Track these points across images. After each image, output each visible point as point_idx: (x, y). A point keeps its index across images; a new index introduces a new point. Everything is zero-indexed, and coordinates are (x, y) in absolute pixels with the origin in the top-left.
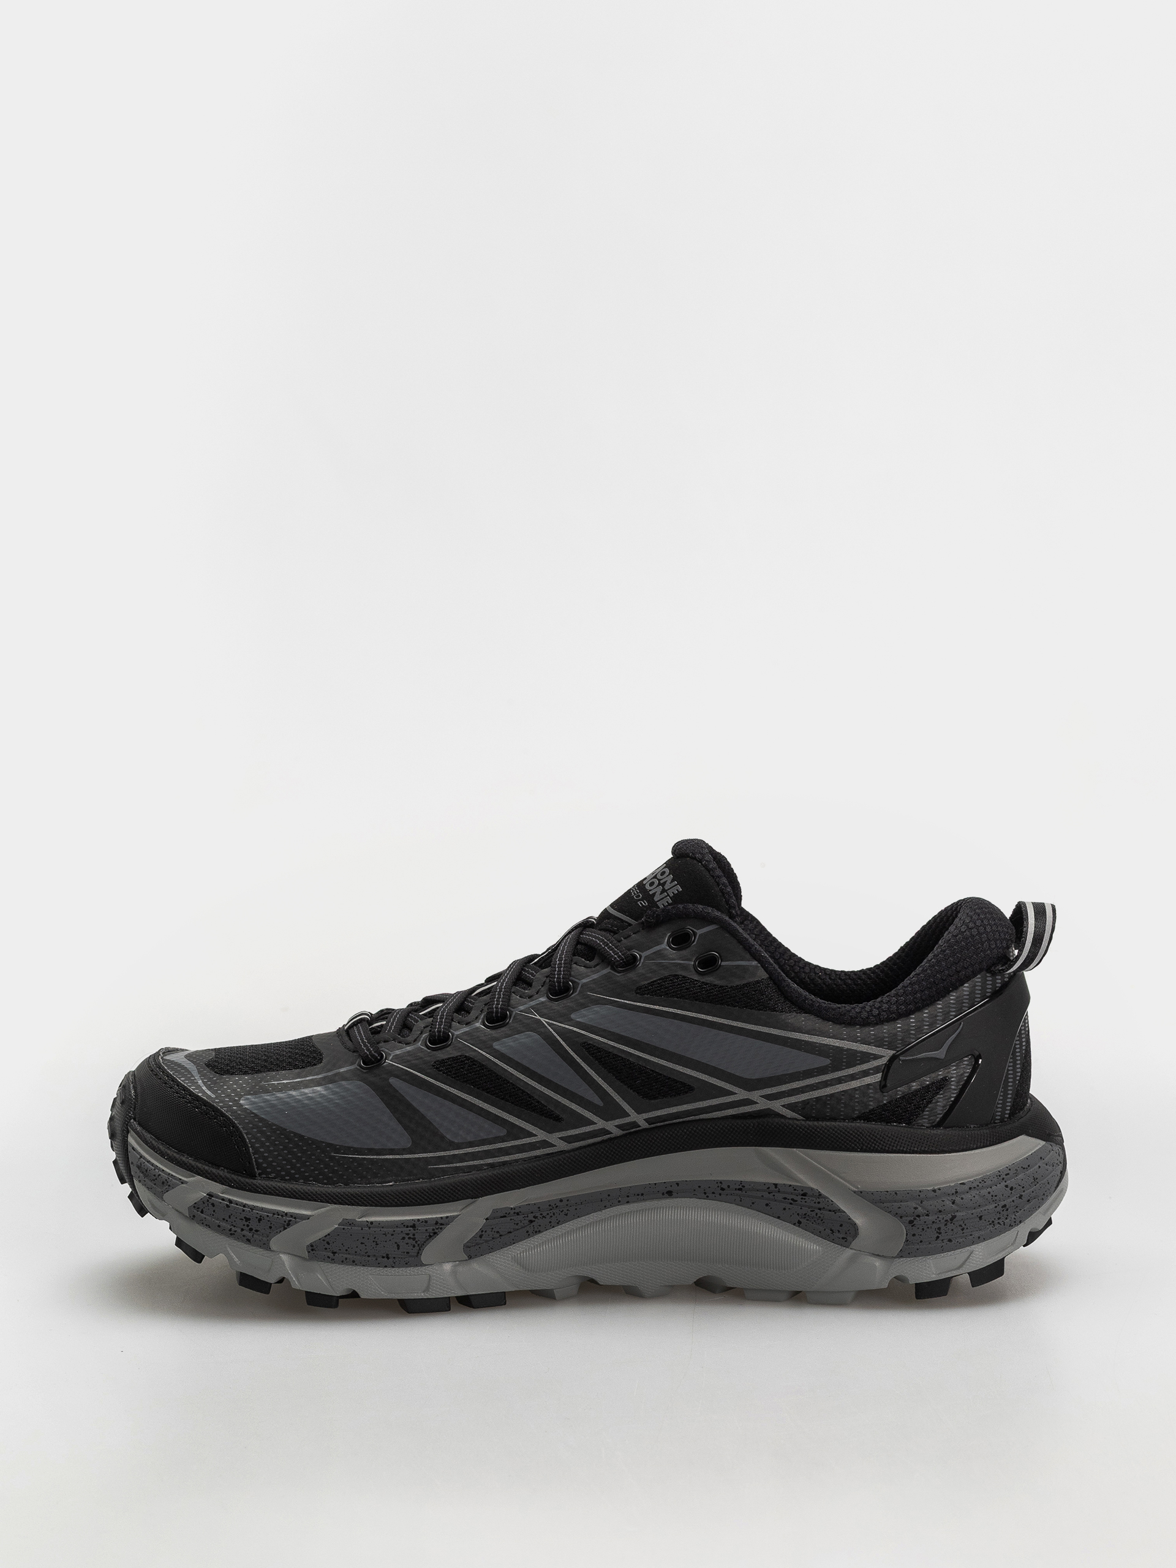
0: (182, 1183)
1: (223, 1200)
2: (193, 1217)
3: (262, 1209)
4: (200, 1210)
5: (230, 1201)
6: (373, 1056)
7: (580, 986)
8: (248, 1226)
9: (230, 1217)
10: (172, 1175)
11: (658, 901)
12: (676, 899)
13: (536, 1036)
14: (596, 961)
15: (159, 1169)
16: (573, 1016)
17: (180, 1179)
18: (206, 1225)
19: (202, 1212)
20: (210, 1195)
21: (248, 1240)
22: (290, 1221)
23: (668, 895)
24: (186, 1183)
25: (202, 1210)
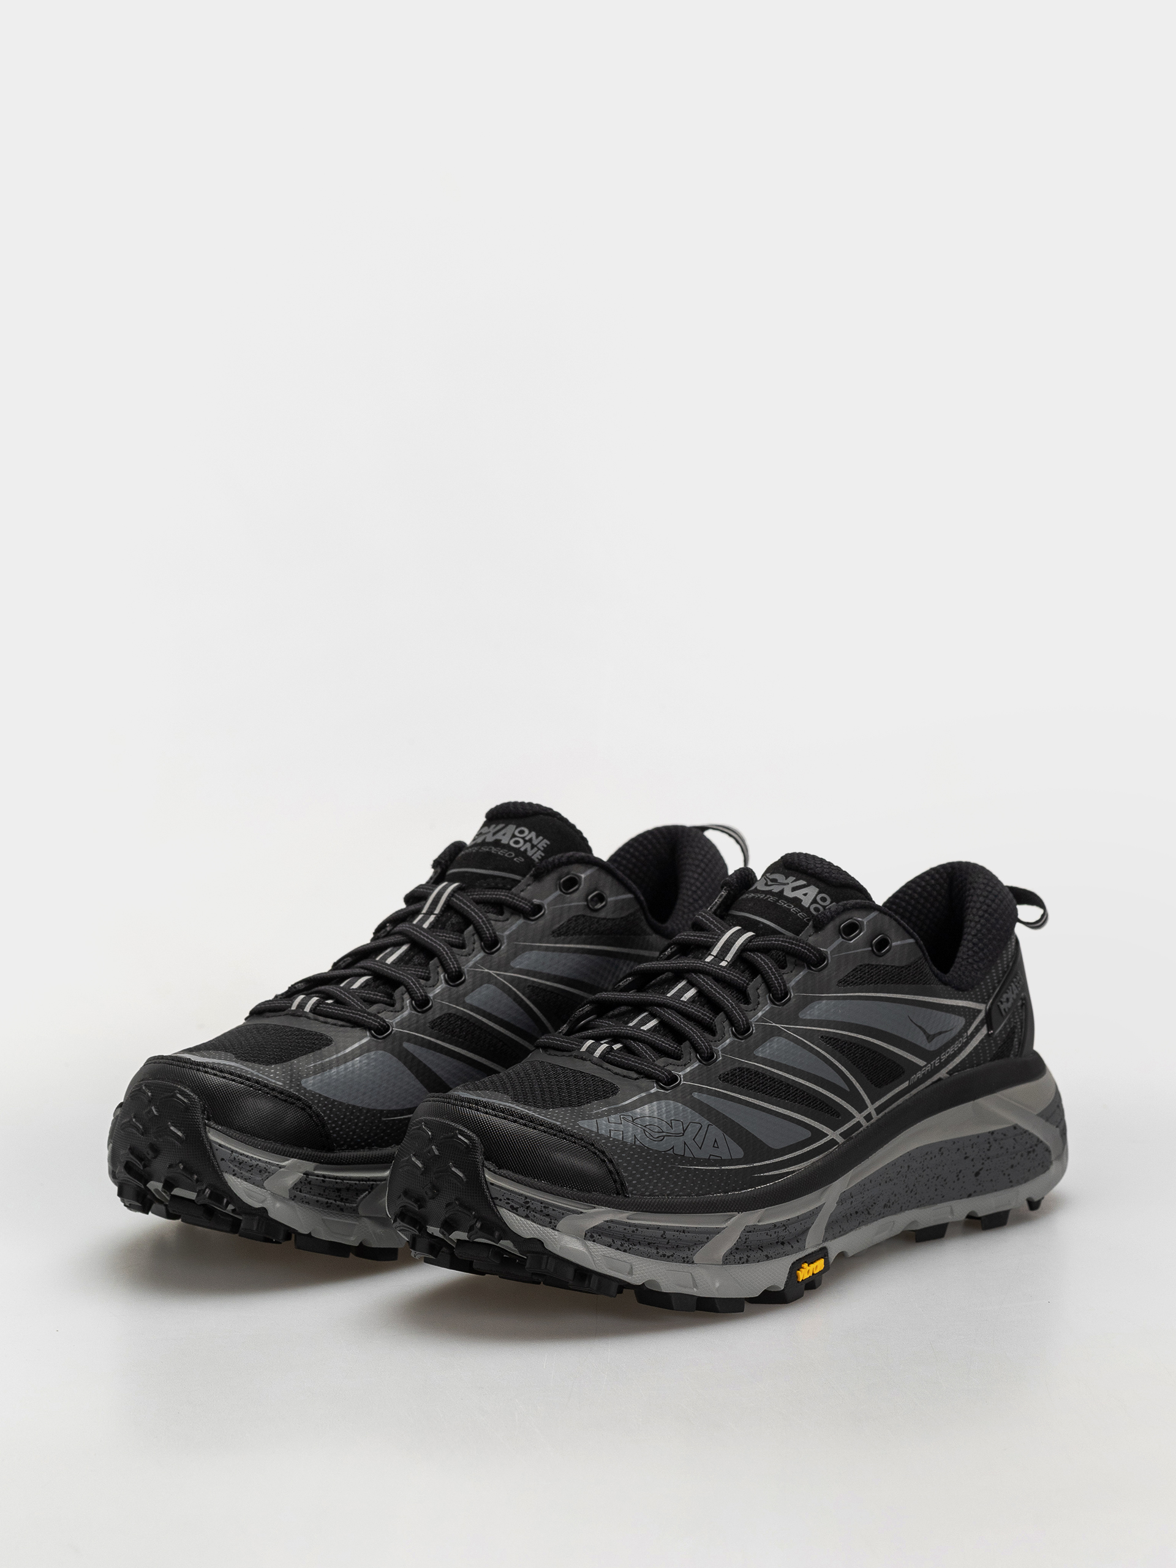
0: (280, 1168)
1: (318, 1176)
2: (293, 1198)
3: (350, 1179)
4: (299, 1190)
5: (324, 1176)
6: (382, 1026)
7: (505, 938)
8: (339, 1196)
9: (324, 1192)
10: (269, 1162)
11: (533, 855)
12: (548, 851)
13: (492, 987)
14: (506, 914)
15: (255, 1159)
16: (512, 964)
17: (278, 1165)
18: (306, 1202)
19: (301, 1192)
20: (307, 1174)
21: (342, 1210)
22: (373, 1184)
23: (539, 849)
24: (284, 1167)
25: (300, 1189)
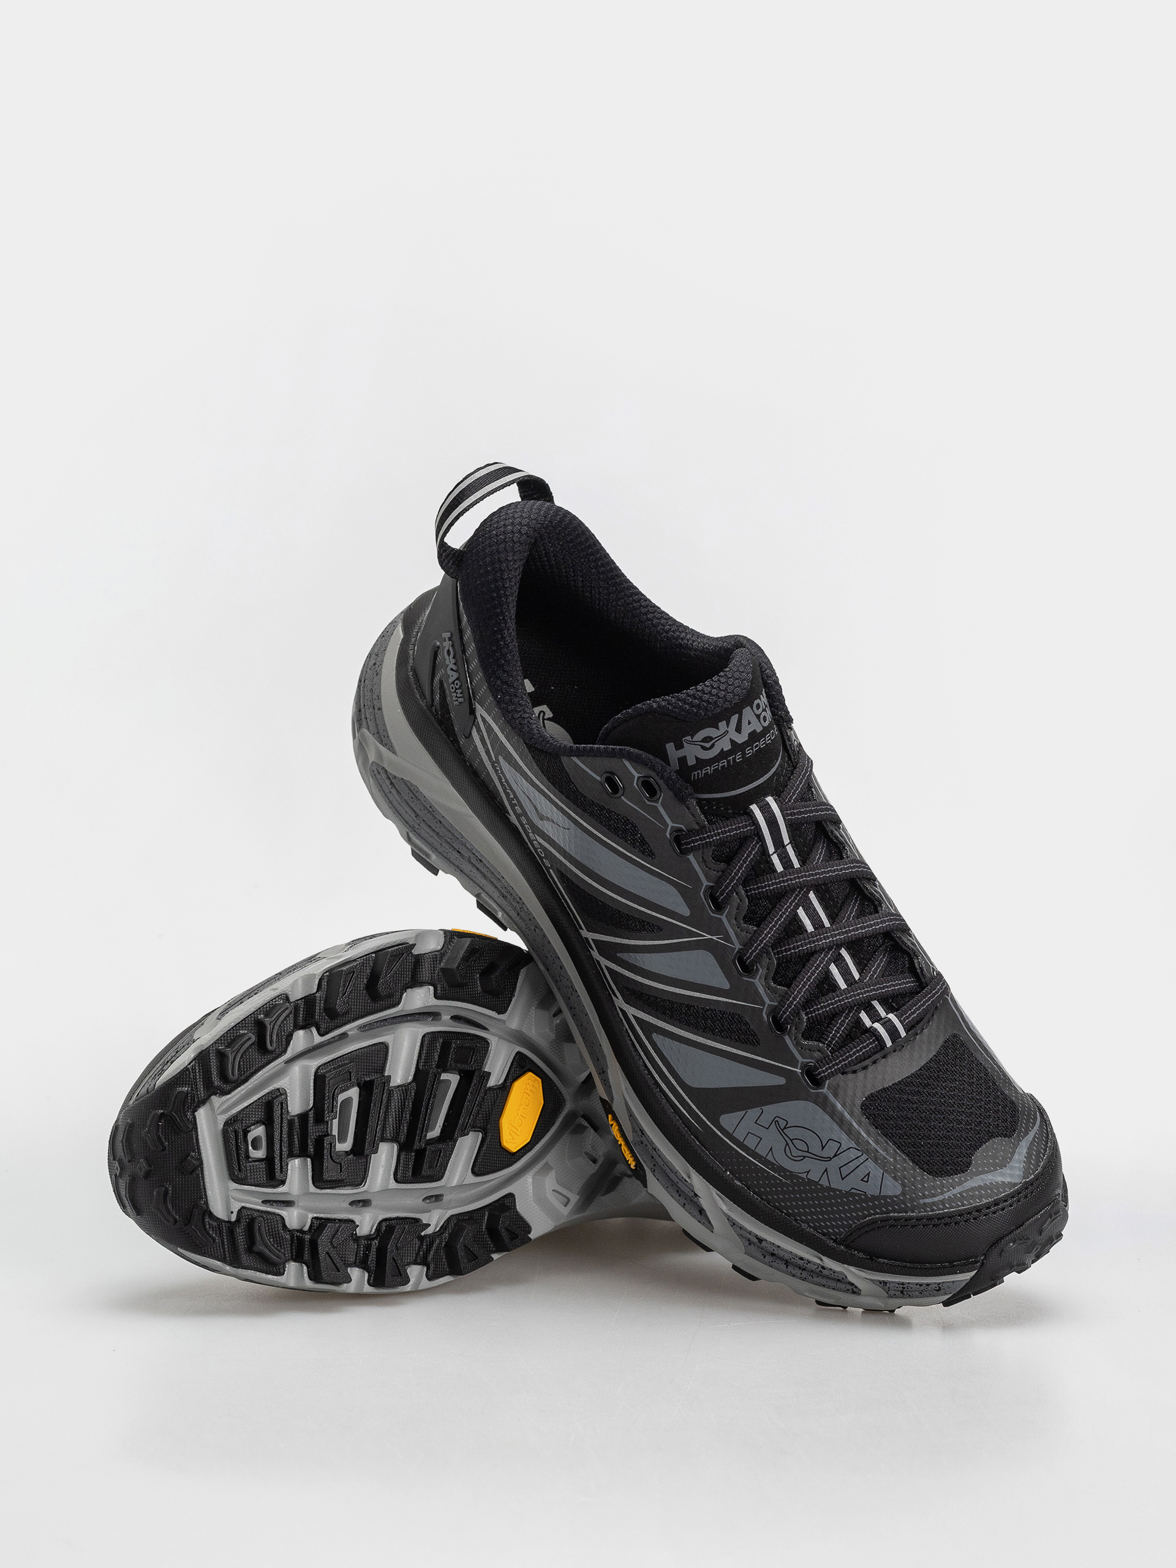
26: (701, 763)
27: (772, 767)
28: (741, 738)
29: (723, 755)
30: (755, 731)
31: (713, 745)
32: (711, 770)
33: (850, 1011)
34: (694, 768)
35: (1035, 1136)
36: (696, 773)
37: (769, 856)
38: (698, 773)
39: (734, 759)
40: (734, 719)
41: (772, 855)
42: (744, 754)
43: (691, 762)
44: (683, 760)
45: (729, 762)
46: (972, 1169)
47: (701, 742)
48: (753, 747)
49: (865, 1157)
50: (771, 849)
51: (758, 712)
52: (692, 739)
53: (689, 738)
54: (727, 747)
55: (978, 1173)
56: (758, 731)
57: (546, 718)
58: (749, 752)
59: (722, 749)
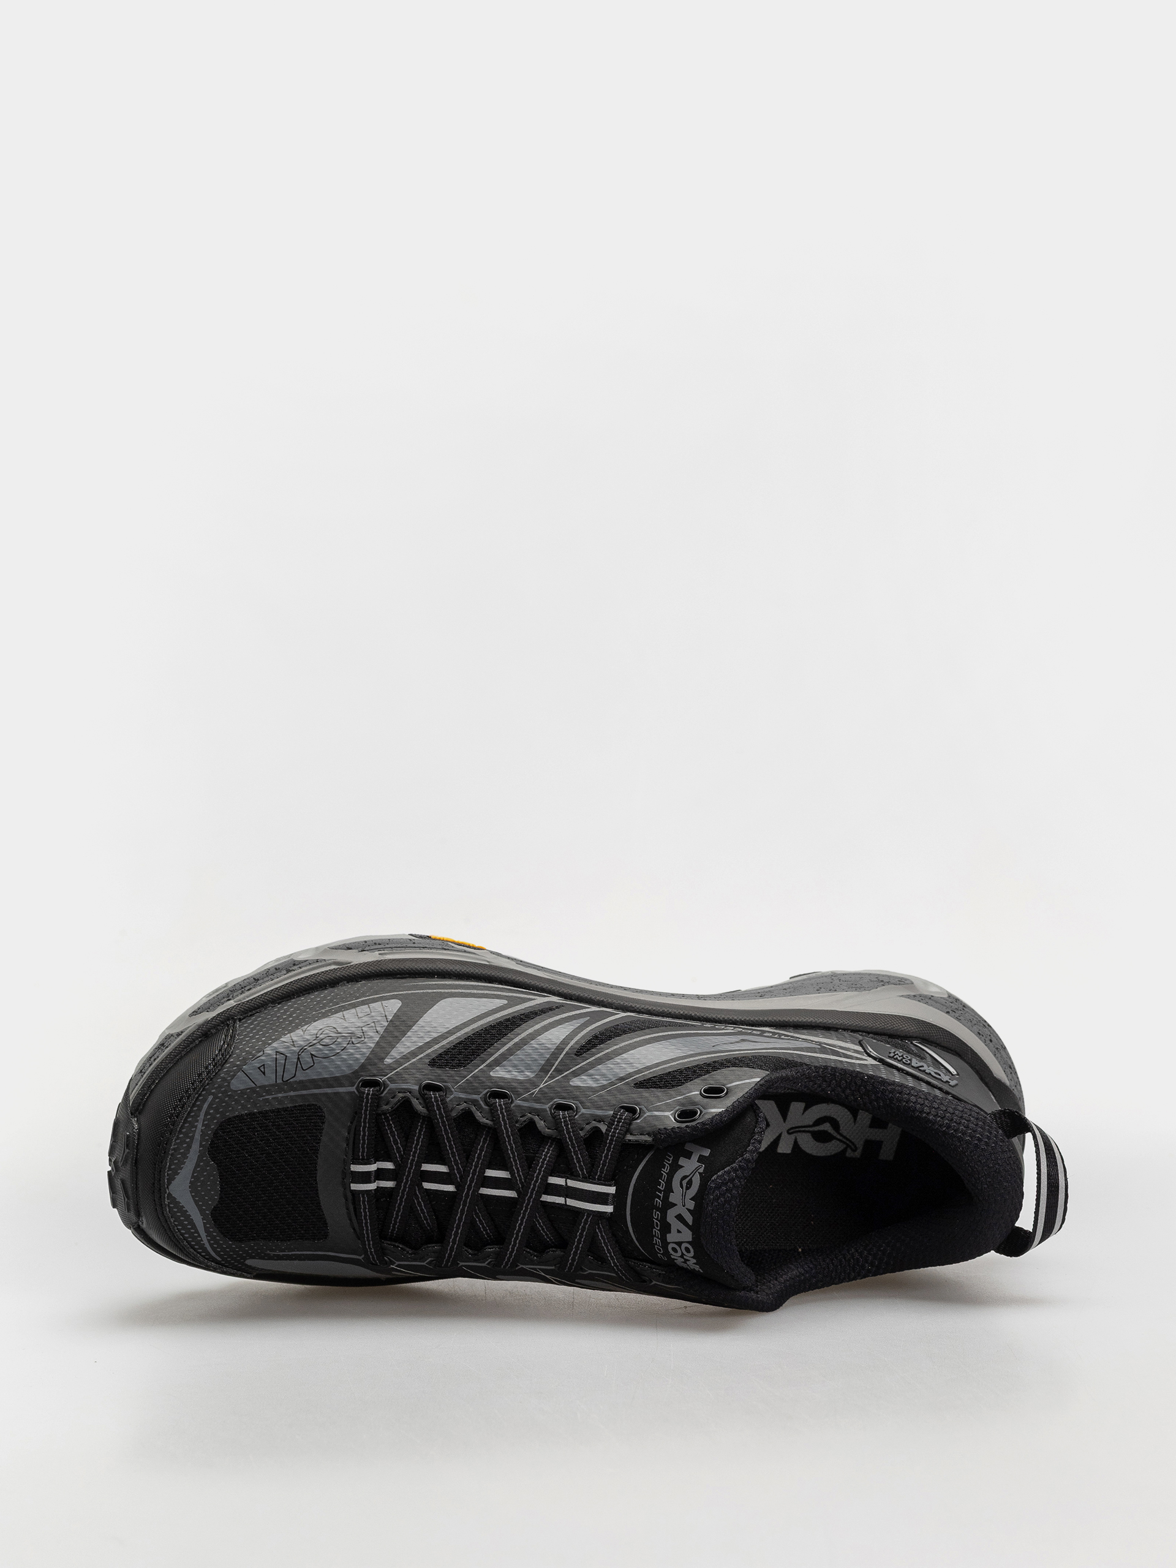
26: (676, 1167)
27: (633, 1230)
28: (671, 1215)
29: (669, 1189)
30: (670, 1232)
31: (682, 1186)
32: (664, 1172)
33: (401, 1156)
34: (676, 1160)
35: (199, 1236)
36: (671, 1159)
37: (567, 1178)
38: (669, 1161)
39: (659, 1197)
40: (689, 1219)
41: (566, 1181)
42: (658, 1209)
43: (682, 1161)
44: (688, 1155)
45: (660, 1191)
46: (207, 1157)
47: (691, 1178)
48: (659, 1221)
49: (279, 1081)
50: (572, 1183)
51: (684, 1246)
52: (698, 1172)
53: (701, 1170)
54: (673, 1198)
55: (200, 1159)
56: (668, 1235)
57: (848, 1149)
58: (656, 1214)
59: (673, 1193)
